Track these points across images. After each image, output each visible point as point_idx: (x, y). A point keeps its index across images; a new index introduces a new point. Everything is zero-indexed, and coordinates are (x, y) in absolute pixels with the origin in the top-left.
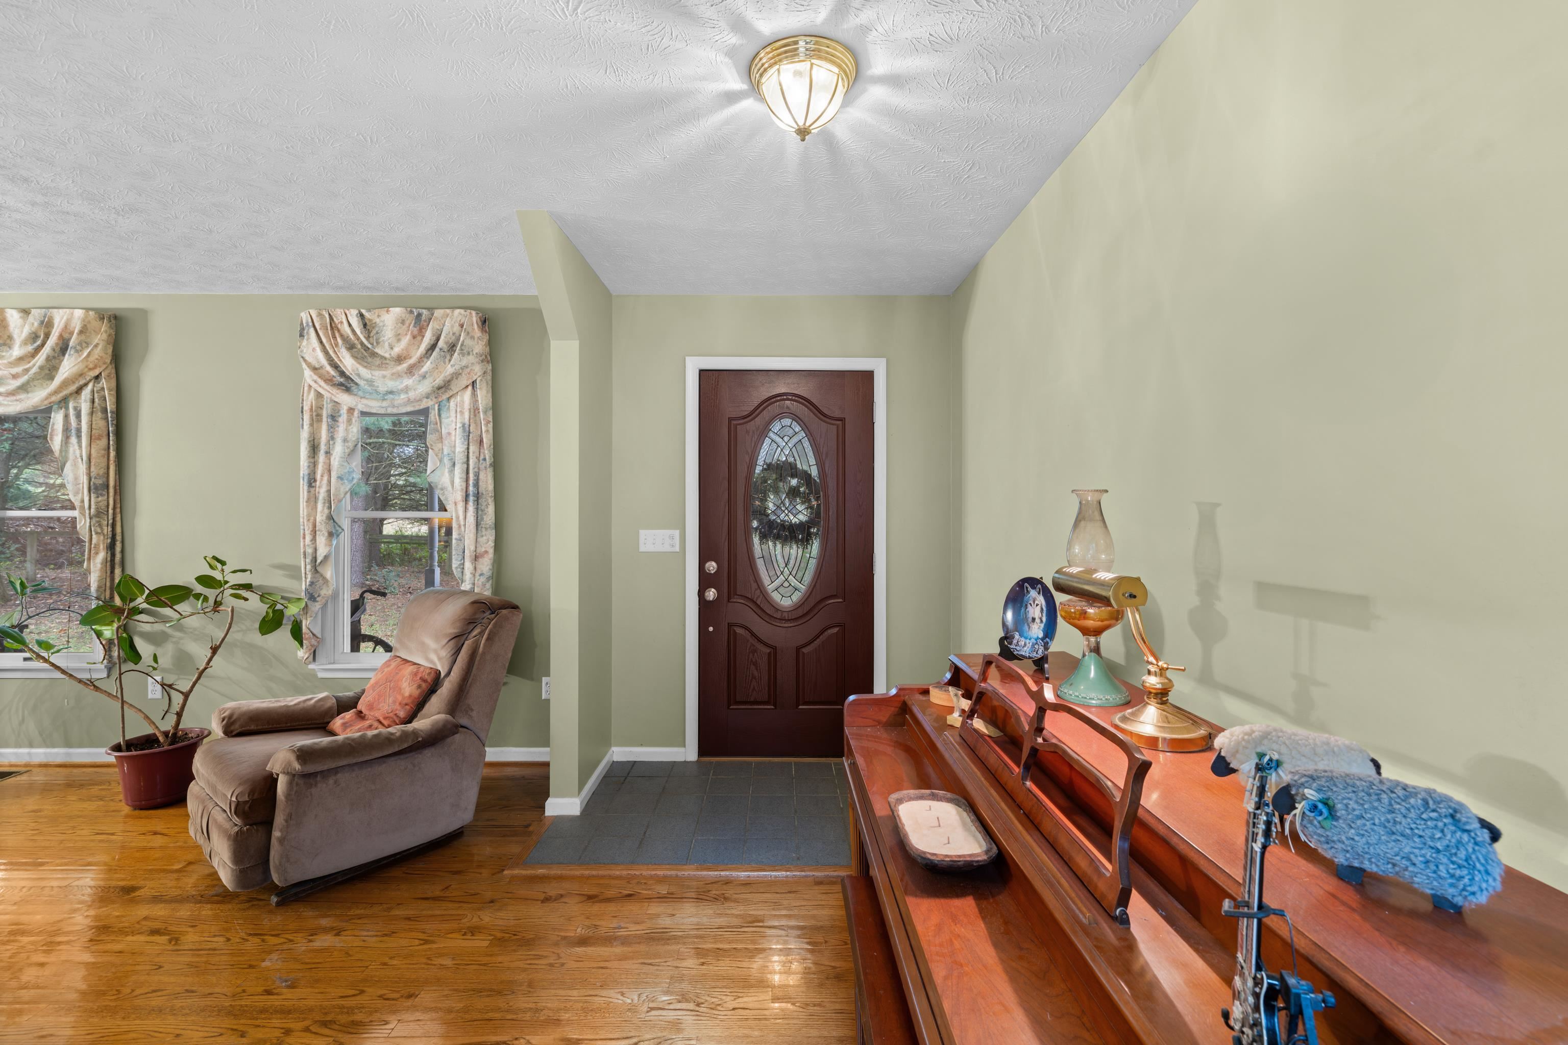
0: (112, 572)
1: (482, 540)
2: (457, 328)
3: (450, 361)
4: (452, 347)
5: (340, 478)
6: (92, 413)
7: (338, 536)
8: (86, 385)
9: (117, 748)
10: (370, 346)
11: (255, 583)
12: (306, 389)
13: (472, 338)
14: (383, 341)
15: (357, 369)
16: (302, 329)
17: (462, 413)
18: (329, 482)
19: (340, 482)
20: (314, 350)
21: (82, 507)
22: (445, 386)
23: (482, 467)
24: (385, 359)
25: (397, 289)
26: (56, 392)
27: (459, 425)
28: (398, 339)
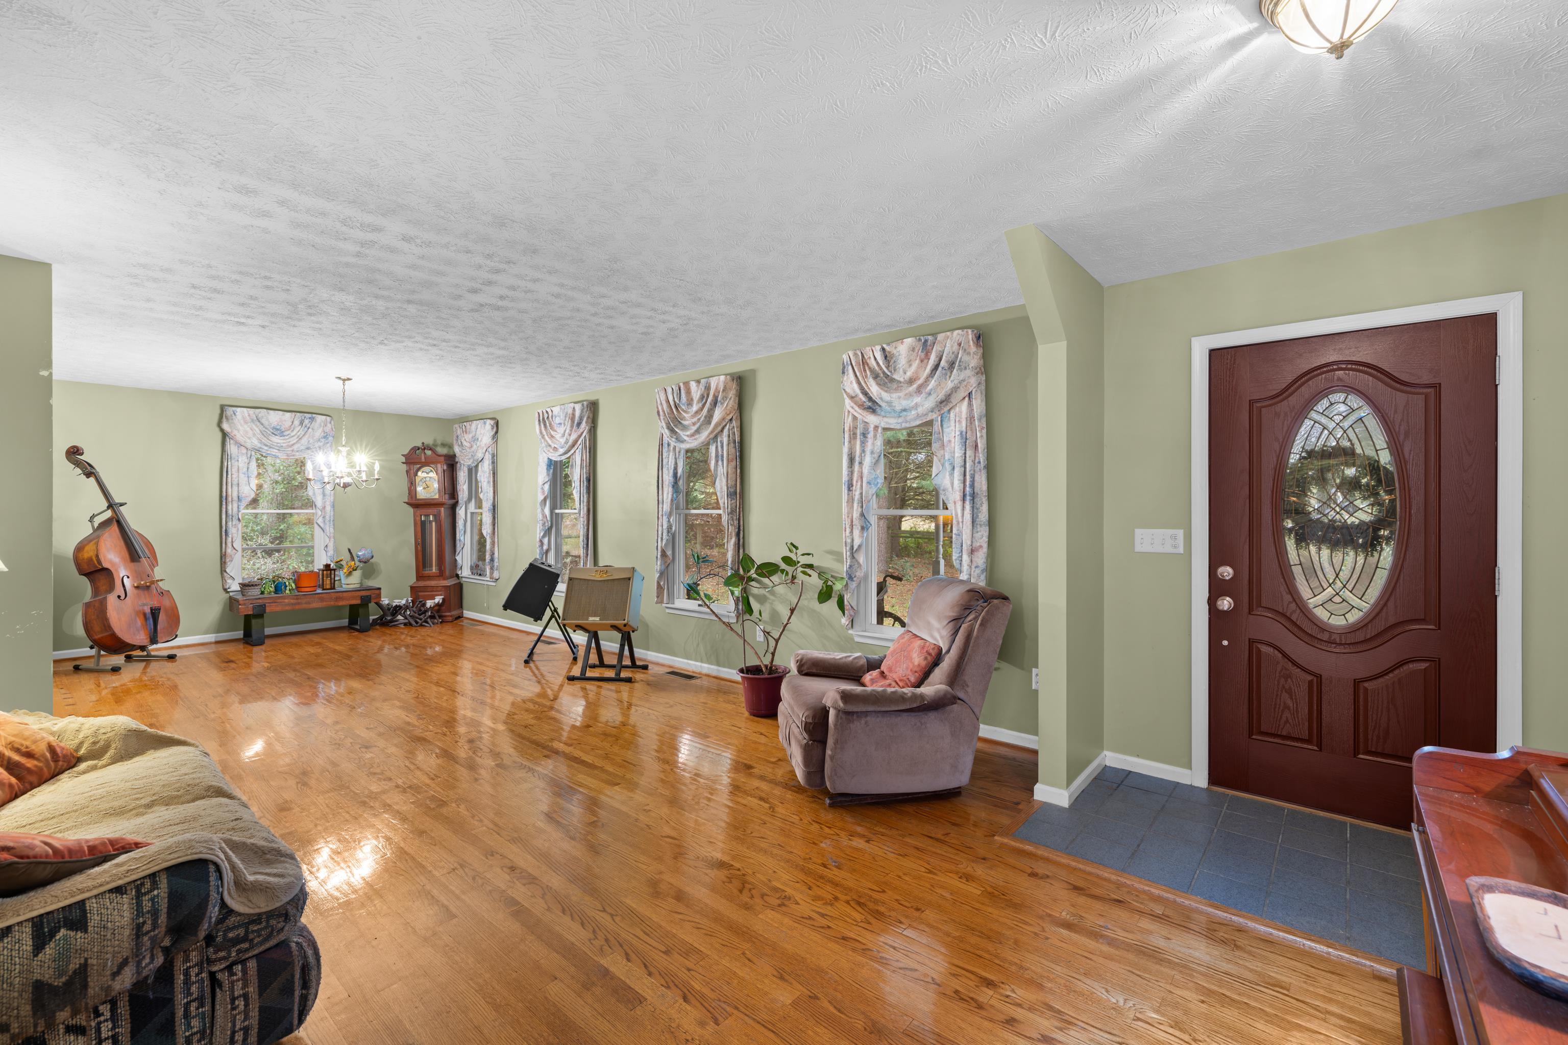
0: (738, 552)
1: (977, 536)
2: (955, 348)
3: (950, 377)
4: (951, 366)
5: (869, 483)
6: (728, 444)
7: (868, 529)
8: (726, 425)
9: (741, 671)
10: (889, 373)
11: (815, 564)
12: (846, 414)
13: (969, 353)
14: (899, 367)
15: (881, 394)
16: (844, 368)
17: (960, 422)
18: (861, 486)
19: (870, 487)
20: (851, 382)
21: (724, 507)
22: (948, 399)
23: (977, 469)
24: (900, 382)
25: (908, 322)
26: (712, 432)
27: (958, 433)
28: (909, 363)
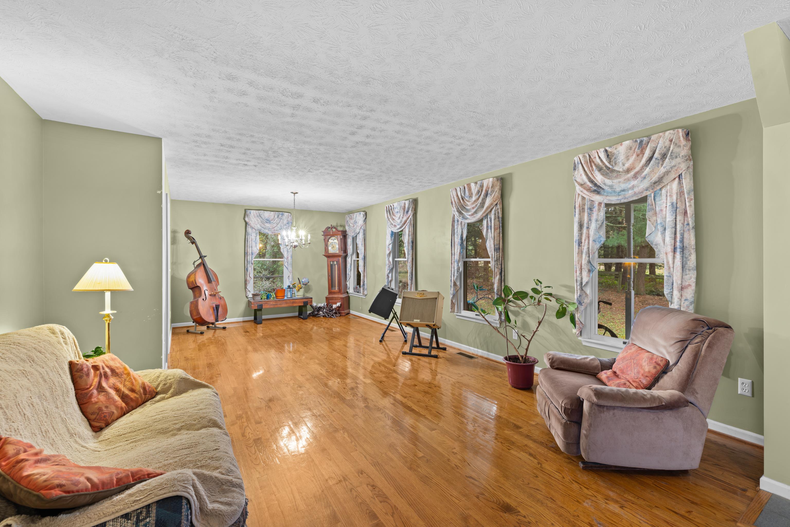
0: (501, 284)
1: (686, 277)
2: (667, 143)
3: (662, 165)
4: (664, 156)
5: (594, 241)
6: (495, 219)
7: (593, 272)
8: (493, 208)
9: (506, 358)
10: (611, 167)
11: (553, 293)
12: (577, 196)
13: (679, 146)
14: (619, 162)
15: (604, 181)
16: (575, 166)
17: (671, 196)
18: (589, 243)
19: (594, 243)
20: (581, 175)
21: (492, 257)
22: (660, 180)
23: (686, 229)
24: (619, 172)
25: (627, 130)
26: (485, 212)
27: (669, 204)
28: (628, 158)
